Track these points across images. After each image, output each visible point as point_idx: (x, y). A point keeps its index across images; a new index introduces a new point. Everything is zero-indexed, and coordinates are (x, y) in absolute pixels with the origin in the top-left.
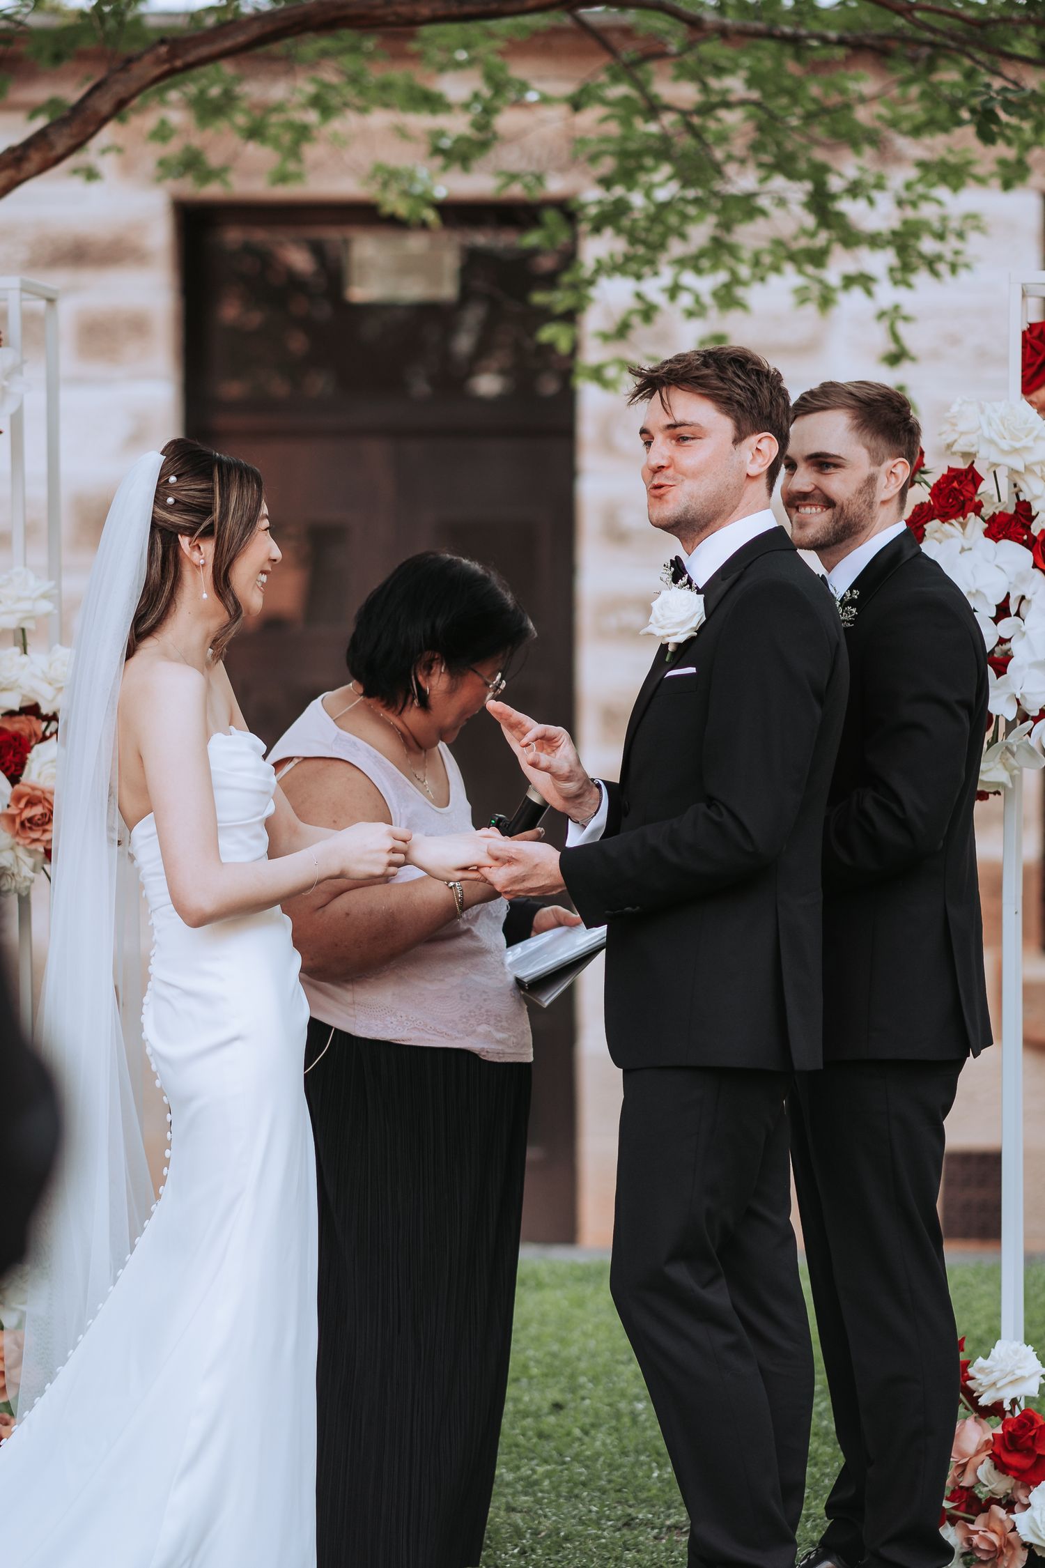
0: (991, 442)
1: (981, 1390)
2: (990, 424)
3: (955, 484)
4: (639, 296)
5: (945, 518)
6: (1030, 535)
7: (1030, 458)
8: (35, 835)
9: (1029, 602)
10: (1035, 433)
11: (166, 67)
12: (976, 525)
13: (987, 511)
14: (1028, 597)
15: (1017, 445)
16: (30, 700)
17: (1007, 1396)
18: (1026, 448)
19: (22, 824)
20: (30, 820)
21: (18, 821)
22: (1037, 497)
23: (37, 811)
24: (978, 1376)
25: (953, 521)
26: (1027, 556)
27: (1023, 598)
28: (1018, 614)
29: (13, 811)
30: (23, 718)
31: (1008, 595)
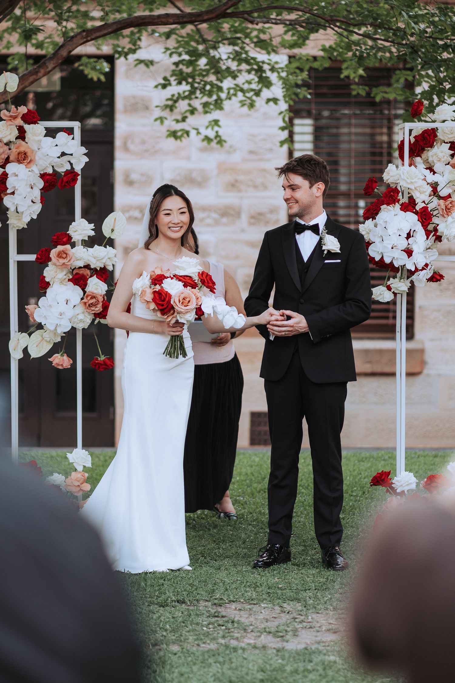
0: (404, 180)
1: (397, 487)
2: (403, 174)
3: (392, 193)
4: (190, 105)
5: (388, 204)
6: (416, 210)
7: (416, 185)
8: (93, 309)
9: (417, 232)
10: (418, 177)
11: (85, 40)
12: (398, 206)
13: (401, 202)
14: (416, 230)
15: (413, 181)
16: (87, 263)
17: (406, 489)
18: (415, 182)
19: (89, 305)
20: (92, 304)
21: (87, 305)
22: (418, 198)
23: (93, 301)
24: (396, 483)
25: (391, 205)
26: (416, 217)
27: (414, 231)
28: (413, 236)
29: (85, 300)
30: (83, 269)
31: (411, 230)
